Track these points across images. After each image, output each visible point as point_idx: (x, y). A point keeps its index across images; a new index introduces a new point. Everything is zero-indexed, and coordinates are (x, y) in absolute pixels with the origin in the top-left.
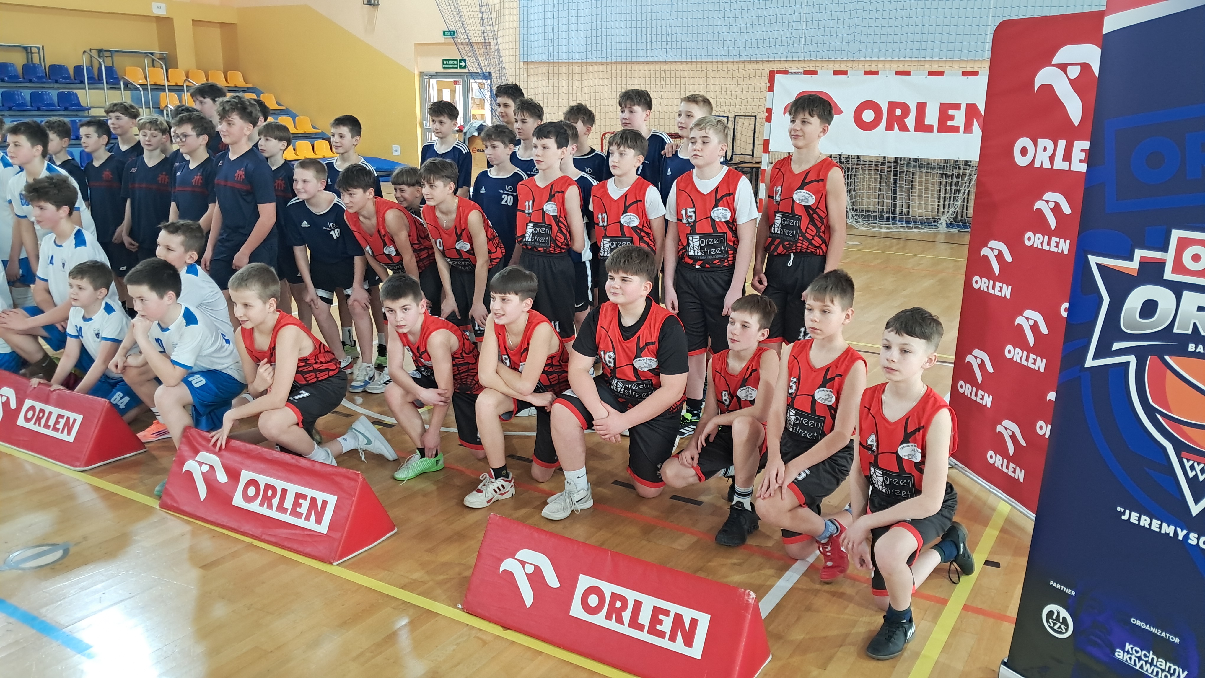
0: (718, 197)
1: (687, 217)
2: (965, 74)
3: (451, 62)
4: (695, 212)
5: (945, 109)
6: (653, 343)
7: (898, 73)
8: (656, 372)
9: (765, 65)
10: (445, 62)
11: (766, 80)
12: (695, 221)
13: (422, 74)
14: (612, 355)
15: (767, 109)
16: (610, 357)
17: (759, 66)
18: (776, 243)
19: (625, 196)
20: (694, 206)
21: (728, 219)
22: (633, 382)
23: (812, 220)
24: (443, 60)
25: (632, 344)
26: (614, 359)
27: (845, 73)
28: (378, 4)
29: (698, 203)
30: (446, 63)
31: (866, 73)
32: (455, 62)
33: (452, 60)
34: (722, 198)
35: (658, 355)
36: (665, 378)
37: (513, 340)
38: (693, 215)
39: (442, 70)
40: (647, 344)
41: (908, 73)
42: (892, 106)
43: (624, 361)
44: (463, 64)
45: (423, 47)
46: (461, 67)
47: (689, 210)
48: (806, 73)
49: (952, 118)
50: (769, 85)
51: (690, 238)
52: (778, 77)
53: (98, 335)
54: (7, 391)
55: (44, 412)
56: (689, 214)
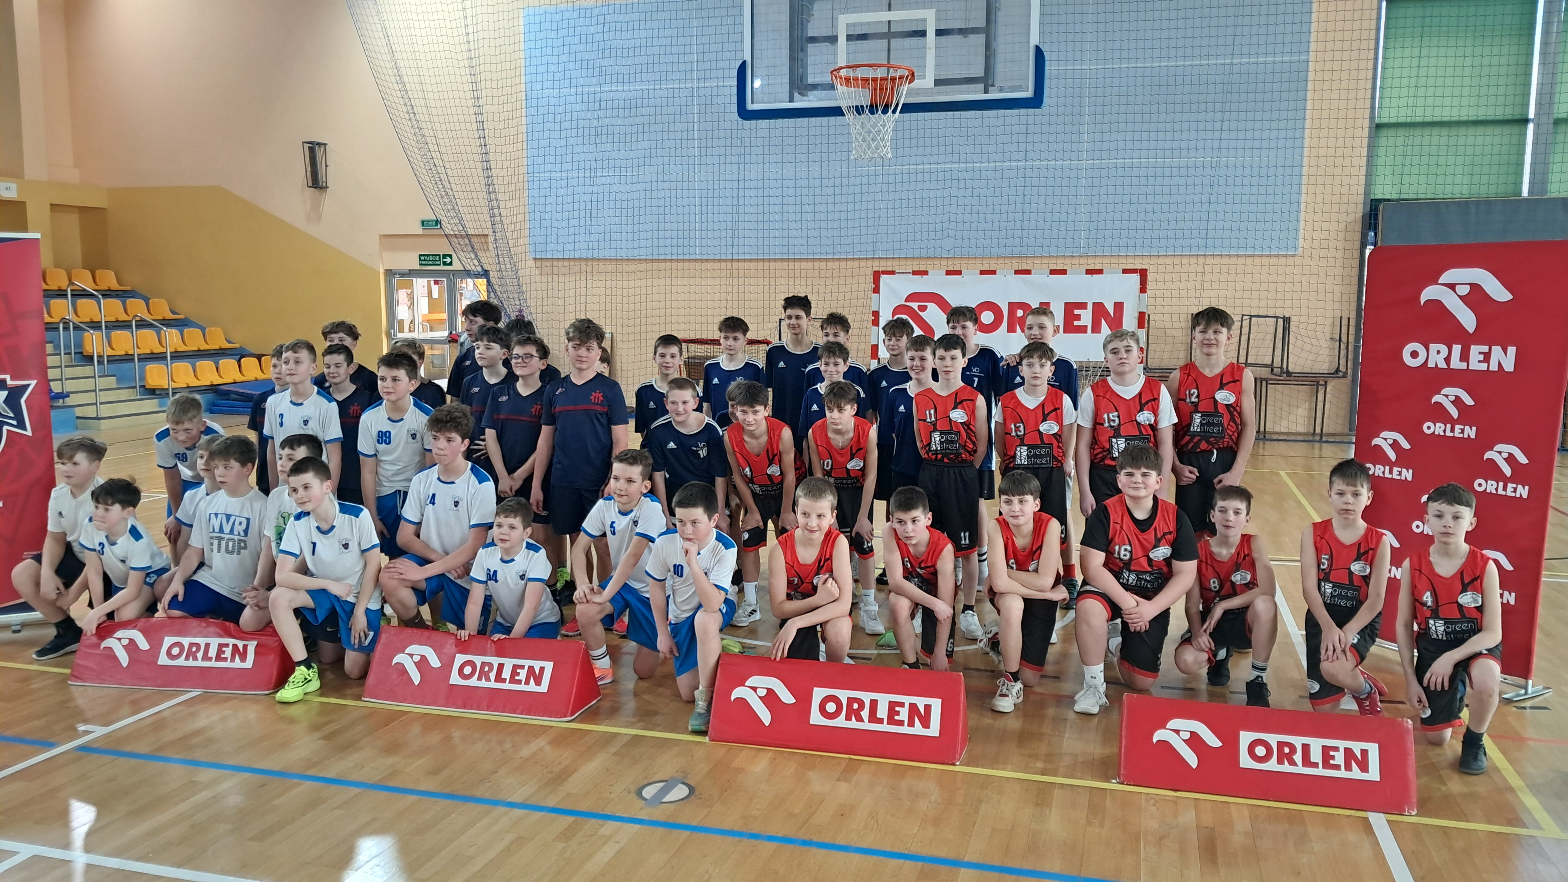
0: (1143, 402)
1: (1110, 420)
2: (1089, 272)
3: (431, 258)
4: (1119, 417)
5: (1071, 309)
6: (1170, 533)
7: (1017, 272)
8: (1168, 561)
9: (869, 263)
10: (422, 258)
11: (870, 279)
12: (1119, 425)
13: (390, 273)
14: (1129, 548)
15: (873, 312)
16: (1126, 550)
17: (863, 263)
18: (1195, 440)
19: (1042, 405)
20: (1117, 411)
21: (1152, 422)
22: (1146, 572)
23: (1232, 419)
24: (420, 255)
25: (1150, 535)
26: (1131, 552)
27: (959, 273)
28: (327, 187)
29: (1122, 408)
30: (424, 259)
31: (983, 272)
32: (437, 258)
33: (433, 255)
34: (1147, 403)
35: (1172, 545)
36: (1177, 564)
37: (1022, 541)
38: (1117, 419)
39: (418, 267)
40: (1164, 534)
41: (1028, 272)
42: (1013, 307)
43: (1139, 552)
44: (448, 260)
45: (390, 240)
46: (445, 263)
47: (1111, 415)
48: (915, 273)
49: (1078, 317)
50: (873, 286)
51: (1114, 440)
52: (883, 278)
53: (522, 577)
54: (419, 650)
55: (491, 665)
56: (1111, 418)
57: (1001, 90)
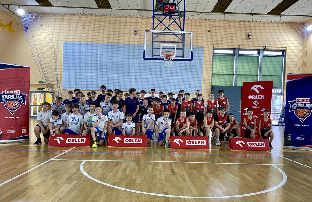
0: (215, 103)
16: (221, 122)
19: (201, 103)
21: (216, 106)
22: (223, 125)
24: (38, 88)
29: (212, 104)
33: (41, 88)
35: (227, 121)
36: (228, 124)
39: (37, 91)
43: (223, 122)
44: (44, 89)
51: (211, 109)
53: (132, 127)
54: (117, 138)
55: (131, 140)
56: (211, 106)
57: (186, 58)
